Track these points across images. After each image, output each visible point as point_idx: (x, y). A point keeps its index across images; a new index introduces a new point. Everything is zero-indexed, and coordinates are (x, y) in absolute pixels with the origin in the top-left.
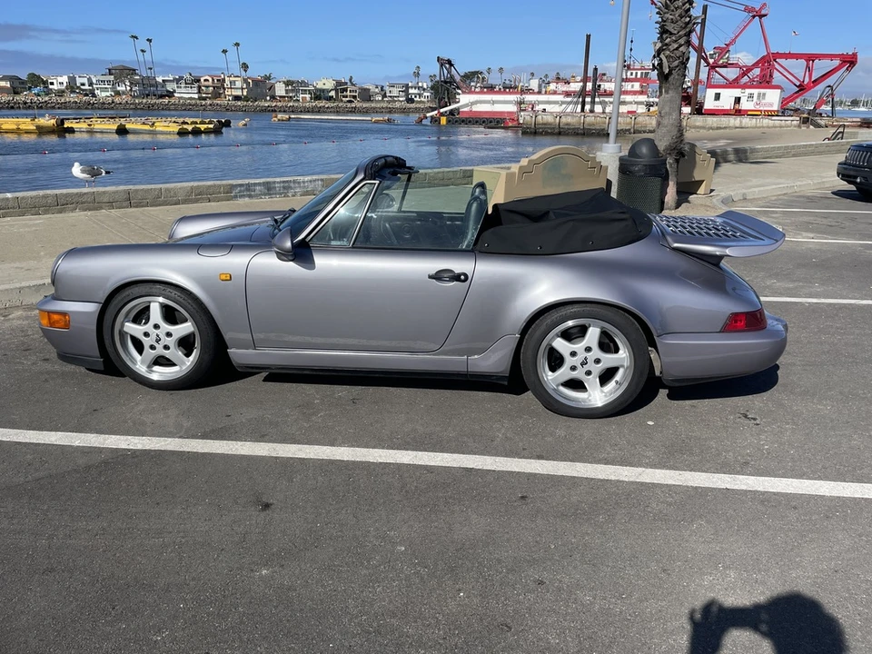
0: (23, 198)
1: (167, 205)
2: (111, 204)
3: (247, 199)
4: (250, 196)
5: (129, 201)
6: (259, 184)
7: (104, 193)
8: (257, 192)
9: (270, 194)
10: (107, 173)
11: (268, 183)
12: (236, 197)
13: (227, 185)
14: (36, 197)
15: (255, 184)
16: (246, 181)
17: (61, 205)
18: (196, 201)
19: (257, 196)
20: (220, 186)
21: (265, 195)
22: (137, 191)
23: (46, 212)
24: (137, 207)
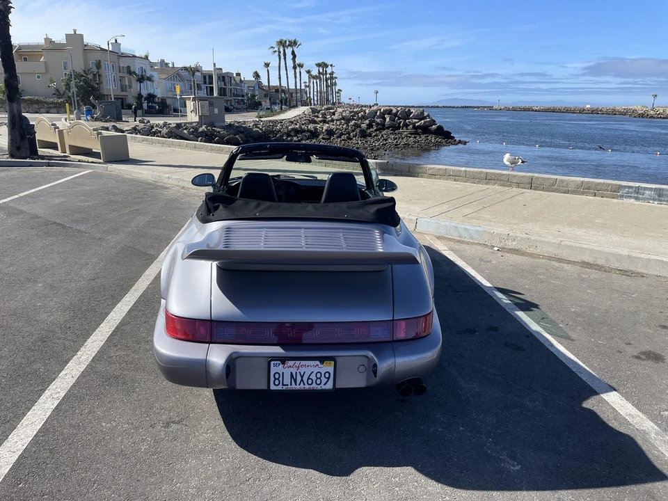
0: (469, 172)
1: (557, 192)
2: (518, 185)
3: (632, 201)
4: (637, 199)
5: (531, 185)
6: (651, 189)
7: (515, 176)
8: (646, 196)
9: (661, 201)
10: (523, 162)
11: (660, 189)
12: (622, 196)
13: (616, 185)
14: (476, 172)
15: (646, 189)
16: (637, 184)
17: (488, 179)
18: (583, 193)
19: (644, 199)
20: (609, 184)
21: (654, 200)
22: (538, 178)
23: (478, 183)
24: (535, 189)
